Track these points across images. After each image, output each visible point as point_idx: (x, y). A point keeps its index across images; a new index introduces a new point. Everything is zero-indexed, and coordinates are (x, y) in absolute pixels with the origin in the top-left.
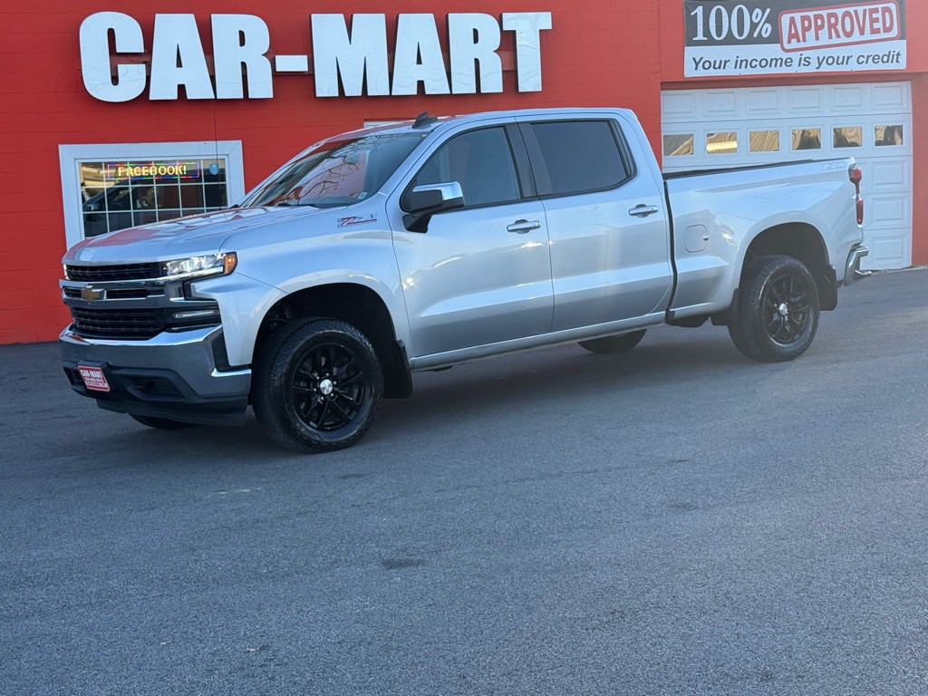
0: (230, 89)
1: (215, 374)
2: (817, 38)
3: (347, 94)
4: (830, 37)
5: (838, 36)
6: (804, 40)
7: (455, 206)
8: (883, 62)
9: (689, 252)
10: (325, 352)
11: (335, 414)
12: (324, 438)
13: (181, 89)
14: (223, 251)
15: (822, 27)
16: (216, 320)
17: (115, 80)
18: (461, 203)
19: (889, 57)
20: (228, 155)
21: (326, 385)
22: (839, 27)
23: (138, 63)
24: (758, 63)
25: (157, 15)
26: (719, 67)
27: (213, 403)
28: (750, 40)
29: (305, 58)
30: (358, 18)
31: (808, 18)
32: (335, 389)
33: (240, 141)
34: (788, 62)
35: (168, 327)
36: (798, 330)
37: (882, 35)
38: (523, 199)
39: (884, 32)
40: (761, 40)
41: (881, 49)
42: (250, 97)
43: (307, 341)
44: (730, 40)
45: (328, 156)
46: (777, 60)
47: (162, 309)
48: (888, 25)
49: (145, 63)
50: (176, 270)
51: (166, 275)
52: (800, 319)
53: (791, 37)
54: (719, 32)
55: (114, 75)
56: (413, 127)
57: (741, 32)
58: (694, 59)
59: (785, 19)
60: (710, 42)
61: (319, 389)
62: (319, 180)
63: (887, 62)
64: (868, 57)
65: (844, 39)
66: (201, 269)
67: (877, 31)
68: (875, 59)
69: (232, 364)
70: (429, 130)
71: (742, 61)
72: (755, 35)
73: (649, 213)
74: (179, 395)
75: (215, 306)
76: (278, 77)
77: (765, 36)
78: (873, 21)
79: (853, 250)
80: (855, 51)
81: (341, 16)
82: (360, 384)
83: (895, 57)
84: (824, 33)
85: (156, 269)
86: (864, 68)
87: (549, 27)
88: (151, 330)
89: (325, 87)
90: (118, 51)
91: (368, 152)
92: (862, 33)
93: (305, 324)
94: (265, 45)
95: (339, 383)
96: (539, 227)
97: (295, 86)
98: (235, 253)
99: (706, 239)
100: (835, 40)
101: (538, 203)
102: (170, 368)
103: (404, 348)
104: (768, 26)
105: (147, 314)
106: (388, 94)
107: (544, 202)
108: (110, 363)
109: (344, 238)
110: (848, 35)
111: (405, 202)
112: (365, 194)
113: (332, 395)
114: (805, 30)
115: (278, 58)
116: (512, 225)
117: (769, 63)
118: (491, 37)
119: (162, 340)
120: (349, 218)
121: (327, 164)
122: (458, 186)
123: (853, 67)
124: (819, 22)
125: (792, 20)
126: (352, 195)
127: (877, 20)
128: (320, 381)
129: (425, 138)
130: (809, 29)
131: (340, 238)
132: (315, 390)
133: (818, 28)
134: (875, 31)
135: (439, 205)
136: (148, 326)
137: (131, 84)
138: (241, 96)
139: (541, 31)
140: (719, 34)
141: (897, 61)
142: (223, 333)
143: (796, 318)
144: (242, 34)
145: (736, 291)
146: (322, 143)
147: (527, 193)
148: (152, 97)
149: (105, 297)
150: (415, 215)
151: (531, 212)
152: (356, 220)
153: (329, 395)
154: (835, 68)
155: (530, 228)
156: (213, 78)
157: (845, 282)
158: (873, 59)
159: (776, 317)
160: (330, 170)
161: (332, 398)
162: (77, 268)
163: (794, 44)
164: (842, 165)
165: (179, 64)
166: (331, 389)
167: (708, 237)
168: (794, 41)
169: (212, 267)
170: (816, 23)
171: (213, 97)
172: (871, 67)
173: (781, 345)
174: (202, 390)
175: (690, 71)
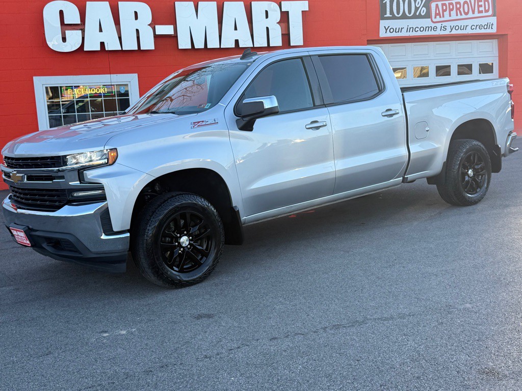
0: (130, 44)
1: (103, 237)
2: (450, 16)
3: (196, 47)
4: (457, 15)
5: (461, 15)
6: (443, 17)
7: (272, 112)
8: (484, 28)
9: (418, 139)
10: (183, 216)
11: (191, 259)
12: (184, 277)
13: (102, 44)
14: (106, 147)
15: (452, 10)
16: (103, 198)
17: (64, 39)
18: (277, 111)
19: (488, 26)
20: (130, 81)
21: (184, 240)
22: (462, 10)
23: (77, 30)
24: (419, 29)
25: (87, 2)
26: (398, 32)
27: (103, 257)
28: (415, 17)
29: (172, 27)
30: (201, 4)
31: (445, 4)
32: (191, 242)
33: (137, 74)
34: (435, 29)
35: (70, 203)
36: (479, 186)
37: (484, 14)
38: (315, 107)
39: (485, 12)
40: (420, 17)
41: (483, 22)
42: (141, 49)
43: (170, 211)
44: (404, 17)
45: (184, 80)
46: (429, 27)
47: (64, 190)
48: (487, 9)
49: (81, 30)
50: (74, 161)
51: (66, 165)
52: (480, 178)
53: (436, 15)
54: (398, 12)
55: (64, 37)
56: (241, 59)
57: (410, 12)
58: (385, 27)
59: (433, 5)
60: (394, 17)
61: (179, 243)
62: (180, 94)
63: (487, 28)
64: (477, 26)
65: (464, 16)
66: (91, 161)
67: (481, 12)
68: (480, 27)
69: (115, 229)
70: (252, 60)
71: (410, 28)
72: (417, 14)
73: (394, 114)
74: (77, 251)
75: (102, 188)
76: (157, 37)
77: (423, 14)
78: (480, 6)
79: (509, 135)
80: (470, 23)
81: (192, 3)
82: (209, 239)
83: (491, 26)
84: (453, 13)
85: (60, 161)
86: (474, 32)
87: (307, 9)
88: (57, 204)
89: (184, 43)
90: (66, 23)
91: (209, 77)
92: (473, 12)
93: (169, 198)
94: (149, 19)
95: (194, 238)
96: (326, 125)
97: (167, 43)
98: (116, 149)
99: (427, 131)
100: (460, 17)
101: (325, 109)
102: (72, 232)
103: (238, 211)
104: (424, 9)
105: (54, 193)
106: (219, 47)
107: (329, 108)
108: (30, 227)
109: (190, 137)
110: (466, 14)
111: (237, 111)
112: (210, 104)
113: (189, 246)
114: (444, 11)
115: (157, 27)
116: (308, 125)
117: (425, 29)
118: (276, 16)
119: (66, 212)
120: (199, 122)
121: (184, 84)
122: (274, 98)
123: (468, 31)
124: (451, 7)
125: (437, 6)
126: (200, 105)
127: (481, 6)
128: (180, 237)
129: (250, 65)
130: (446, 10)
131: (187, 137)
132: (177, 244)
133: (451, 10)
134: (480, 12)
135: (261, 112)
136: (55, 201)
137: (73, 41)
138: (137, 49)
139: (303, 12)
140: (398, 13)
141: (492, 28)
142: (108, 208)
143: (478, 178)
144: (136, 13)
145: (444, 163)
146: (181, 71)
147: (318, 103)
148: (86, 49)
149: (25, 180)
150: (244, 119)
151: (320, 115)
152: (204, 123)
153: (187, 247)
154: (459, 32)
155: (320, 127)
156: (120, 38)
157: (504, 155)
158: (479, 27)
159: (467, 178)
160: (186, 88)
161: (189, 249)
162: (12, 159)
163: (438, 19)
164: (503, 82)
165: (101, 30)
166: (187, 243)
167: (428, 129)
168: (438, 17)
169: (100, 160)
170: (449, 7)
171: (121, 49)
172: (478, 31)
173: (470, 196)
174: (94, 249)
175: (383, 34)
